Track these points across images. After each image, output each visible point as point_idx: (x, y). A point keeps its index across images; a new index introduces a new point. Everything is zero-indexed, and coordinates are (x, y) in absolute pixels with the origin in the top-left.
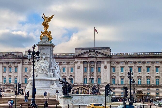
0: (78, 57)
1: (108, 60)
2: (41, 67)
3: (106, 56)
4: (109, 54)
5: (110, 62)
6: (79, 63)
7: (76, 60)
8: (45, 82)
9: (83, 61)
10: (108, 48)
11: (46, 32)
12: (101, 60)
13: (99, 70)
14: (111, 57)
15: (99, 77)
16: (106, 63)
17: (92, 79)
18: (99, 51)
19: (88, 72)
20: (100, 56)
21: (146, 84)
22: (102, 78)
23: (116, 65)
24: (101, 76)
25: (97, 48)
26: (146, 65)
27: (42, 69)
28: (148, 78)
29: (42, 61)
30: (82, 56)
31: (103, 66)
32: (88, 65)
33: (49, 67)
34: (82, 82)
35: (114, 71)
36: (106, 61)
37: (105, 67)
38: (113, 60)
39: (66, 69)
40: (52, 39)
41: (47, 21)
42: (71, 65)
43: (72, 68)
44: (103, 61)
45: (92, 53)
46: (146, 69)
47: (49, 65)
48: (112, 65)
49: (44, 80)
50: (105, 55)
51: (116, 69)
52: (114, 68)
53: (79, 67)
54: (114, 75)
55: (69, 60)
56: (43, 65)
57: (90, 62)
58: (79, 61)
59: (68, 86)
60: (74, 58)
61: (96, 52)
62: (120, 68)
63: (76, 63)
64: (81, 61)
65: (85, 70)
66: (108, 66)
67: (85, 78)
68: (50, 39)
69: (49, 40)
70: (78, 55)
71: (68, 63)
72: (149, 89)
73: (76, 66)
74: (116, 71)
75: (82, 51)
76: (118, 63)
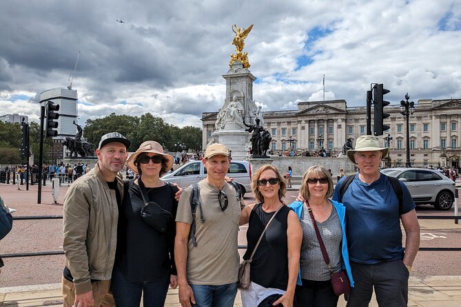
0: (302, 114)
1: (343, 117)
2: (229, 113)
3: (340, 112)
4: (344, 109)
5: (346, 120)
6: (303, 122)
7: (299, 119)
8: (236, 137)
9: (308, 119)
10: (343, 101)
11: (239, 56)
12: (334, 118)
13: (330, 131)
14: (347, 113)
15: (330, 141)
16: (340, 120)
17: (320, 141)
18: (331, 105)
19: (316, 134)
20: (331, 111)
21: (396, 147)
22: (335, 141)
23: (354, 124)
24: (333, 139)
25: (328, 102)
26: (397, 122)
27: (231, 116)
28: (400, 139)
29: (232, 103)
30: (308, 113)
31: (335, 124)
32: (316, 125)
33: (243, 113)
34: (307, 147)
35: (351, 131)
36: (340, 118)
37: (339, 127)
38: (350, 117)
39: (287, 131)
40: (249, 66)
41: (241, 37)
42: (293, 126)
43: (294, 130)
44: (336, 118)
45: (321, 109)
46: (396, 128)
47: (243, 109)
48: (348, 124)
49: (235, 134)
50: (339, 110)
51: (354, 129)
52: (351, 127)
53: (303, 128)
54: (352, 136)
55: (291, 119)
56: (233, 109)
57: (319, 121)
58: (303, 120)
59: (263, 135)
60: (296, 116)
61: (326, 107)
62: (359, 128)
63: (300, 122)
64: (306, 119)
65: (311, 132)
66: (343, 124)
67: (311, 142)
68: (246, 66)
69: (244, 67)
70: (302, 112)
71: (289, 123)
72: (400, 155)
73: (299, 126)
74: (354, 132)
75: (307, 107)
76: (357, 120)
